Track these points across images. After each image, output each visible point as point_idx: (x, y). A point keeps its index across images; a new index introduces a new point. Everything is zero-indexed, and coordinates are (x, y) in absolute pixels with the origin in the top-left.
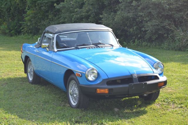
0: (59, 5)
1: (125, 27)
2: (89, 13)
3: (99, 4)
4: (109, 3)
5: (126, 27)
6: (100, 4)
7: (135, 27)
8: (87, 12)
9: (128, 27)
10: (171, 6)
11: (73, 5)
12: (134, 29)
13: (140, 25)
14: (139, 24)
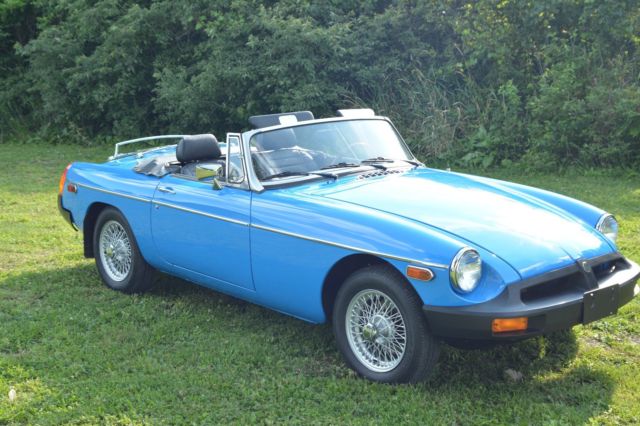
0: (27, 46)
1: (220, 103)
2: (118, 66)
3: (143, 43)
4: (169, 41)
5: (224, 105)
6: (145, 42)
7: (249, 105)
8: (111, 64)
9: (228, 103)
10: (351, 50)
11: (64, 46)
12: (249, 107)
13: (265, 98)
14: (264, 95)
